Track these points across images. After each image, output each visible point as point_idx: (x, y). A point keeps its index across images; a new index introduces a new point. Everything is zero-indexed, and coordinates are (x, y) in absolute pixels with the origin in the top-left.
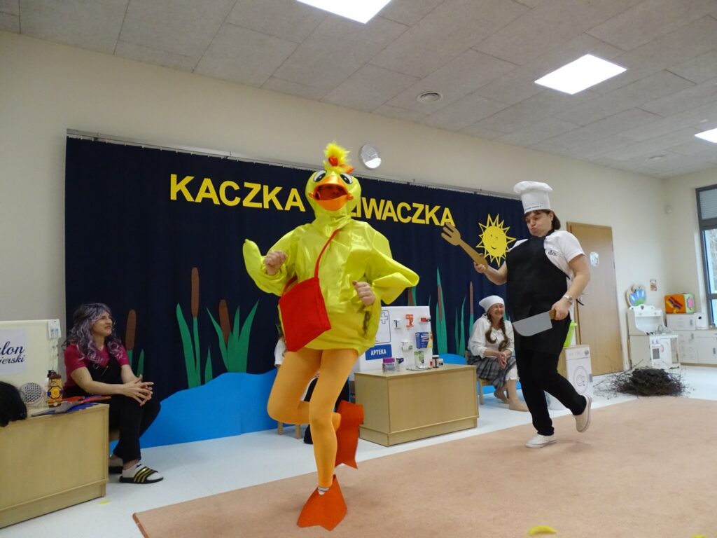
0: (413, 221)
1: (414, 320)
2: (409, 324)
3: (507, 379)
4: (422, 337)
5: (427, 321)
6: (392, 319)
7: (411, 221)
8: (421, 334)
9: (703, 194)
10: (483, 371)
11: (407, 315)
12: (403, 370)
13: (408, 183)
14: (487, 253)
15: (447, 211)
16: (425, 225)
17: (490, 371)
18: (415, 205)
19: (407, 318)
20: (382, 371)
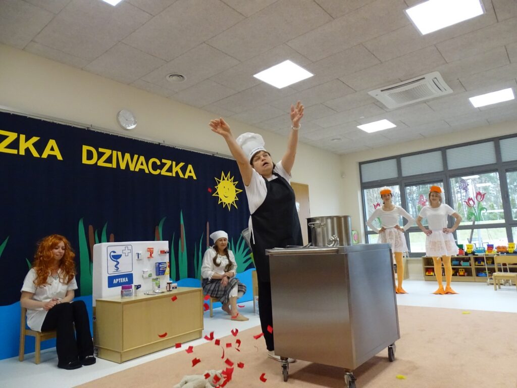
0: (162, 173)
1: (154, 252)
2: (149, 256)
3: (230, 297)
4: (160, 266)
5: (166, 253)
6: (135, 252)
7: (160, 173)
8: (160, 263)
9: (363, 166)
10: (213, 291)
11: (149, 248)
12: (141, 295)
13: (160, 143)
14: (221, 200)
15: (190, 167)
16: (172, 177)
17: (218, 290)
18: (164, 161)
19: (148, 251)
20: (120, 296)
